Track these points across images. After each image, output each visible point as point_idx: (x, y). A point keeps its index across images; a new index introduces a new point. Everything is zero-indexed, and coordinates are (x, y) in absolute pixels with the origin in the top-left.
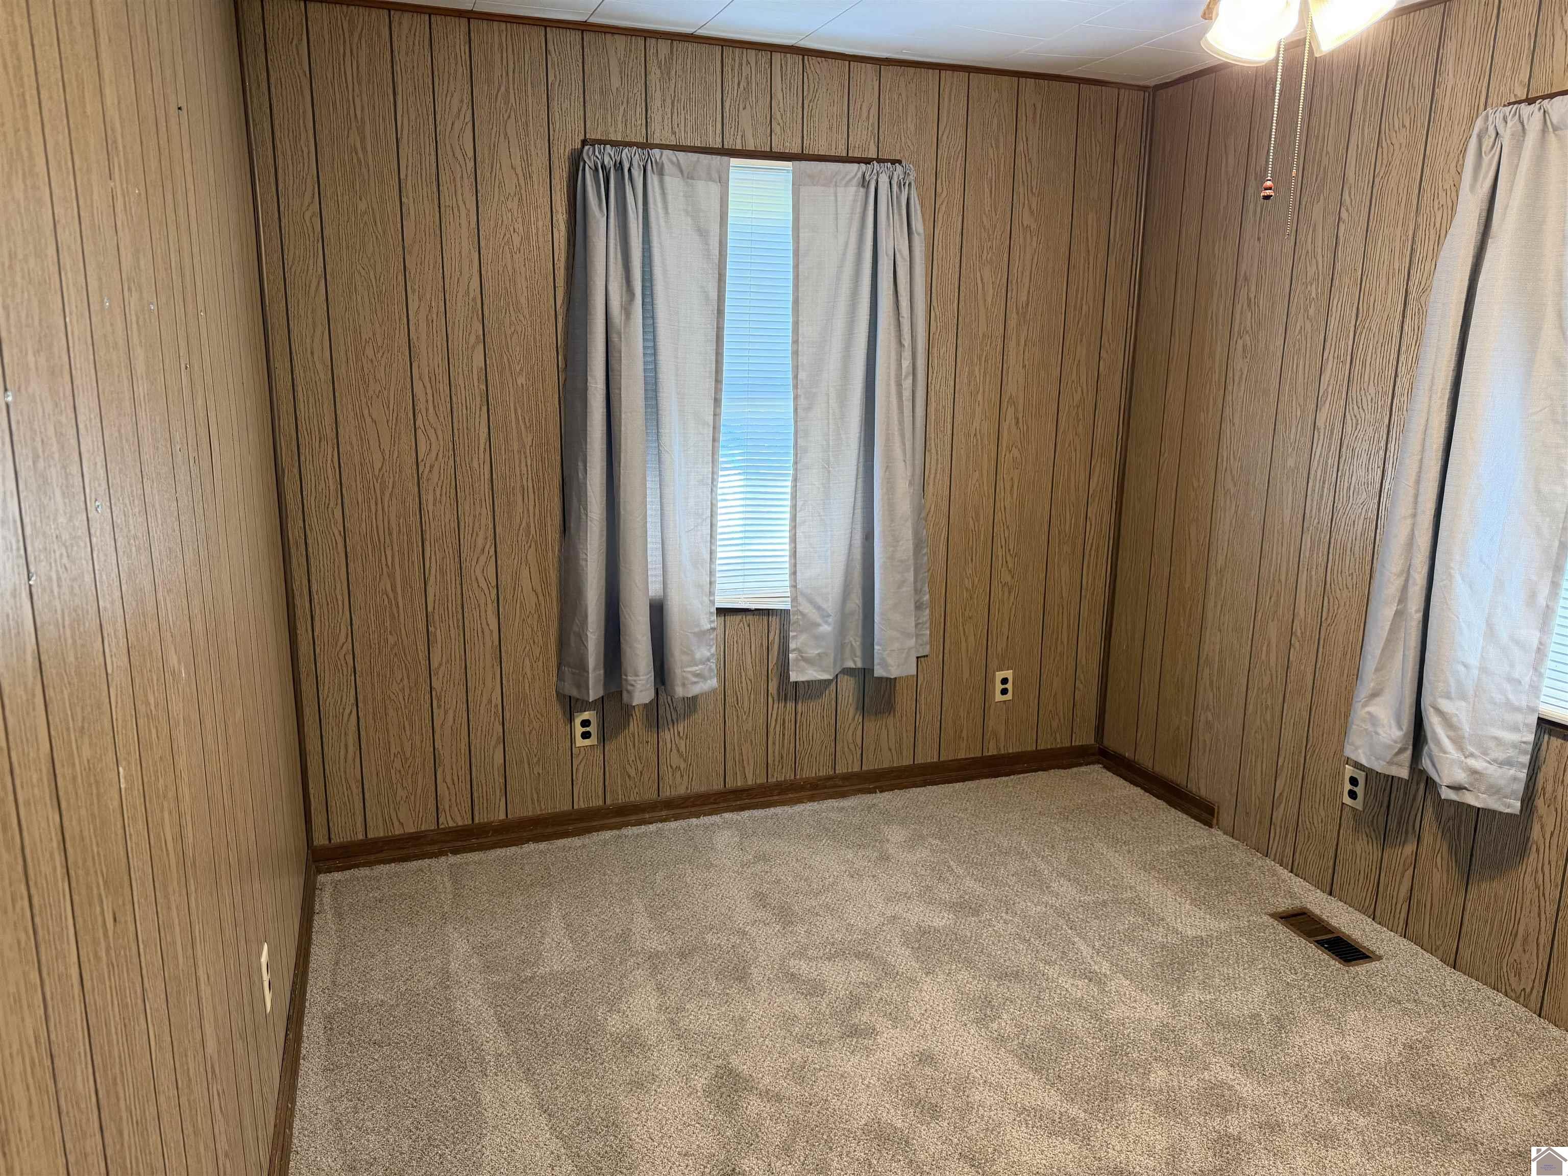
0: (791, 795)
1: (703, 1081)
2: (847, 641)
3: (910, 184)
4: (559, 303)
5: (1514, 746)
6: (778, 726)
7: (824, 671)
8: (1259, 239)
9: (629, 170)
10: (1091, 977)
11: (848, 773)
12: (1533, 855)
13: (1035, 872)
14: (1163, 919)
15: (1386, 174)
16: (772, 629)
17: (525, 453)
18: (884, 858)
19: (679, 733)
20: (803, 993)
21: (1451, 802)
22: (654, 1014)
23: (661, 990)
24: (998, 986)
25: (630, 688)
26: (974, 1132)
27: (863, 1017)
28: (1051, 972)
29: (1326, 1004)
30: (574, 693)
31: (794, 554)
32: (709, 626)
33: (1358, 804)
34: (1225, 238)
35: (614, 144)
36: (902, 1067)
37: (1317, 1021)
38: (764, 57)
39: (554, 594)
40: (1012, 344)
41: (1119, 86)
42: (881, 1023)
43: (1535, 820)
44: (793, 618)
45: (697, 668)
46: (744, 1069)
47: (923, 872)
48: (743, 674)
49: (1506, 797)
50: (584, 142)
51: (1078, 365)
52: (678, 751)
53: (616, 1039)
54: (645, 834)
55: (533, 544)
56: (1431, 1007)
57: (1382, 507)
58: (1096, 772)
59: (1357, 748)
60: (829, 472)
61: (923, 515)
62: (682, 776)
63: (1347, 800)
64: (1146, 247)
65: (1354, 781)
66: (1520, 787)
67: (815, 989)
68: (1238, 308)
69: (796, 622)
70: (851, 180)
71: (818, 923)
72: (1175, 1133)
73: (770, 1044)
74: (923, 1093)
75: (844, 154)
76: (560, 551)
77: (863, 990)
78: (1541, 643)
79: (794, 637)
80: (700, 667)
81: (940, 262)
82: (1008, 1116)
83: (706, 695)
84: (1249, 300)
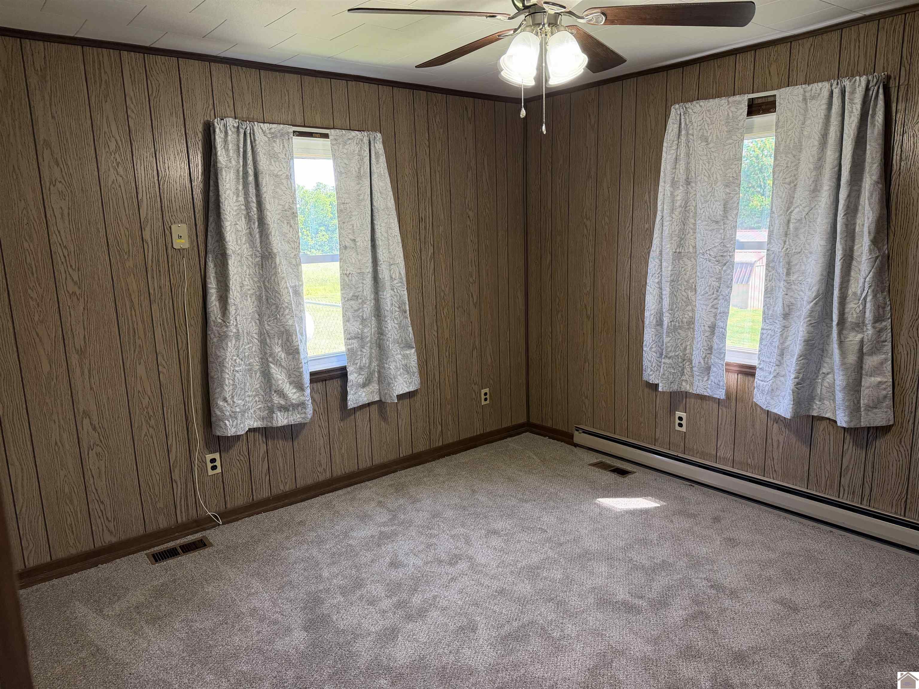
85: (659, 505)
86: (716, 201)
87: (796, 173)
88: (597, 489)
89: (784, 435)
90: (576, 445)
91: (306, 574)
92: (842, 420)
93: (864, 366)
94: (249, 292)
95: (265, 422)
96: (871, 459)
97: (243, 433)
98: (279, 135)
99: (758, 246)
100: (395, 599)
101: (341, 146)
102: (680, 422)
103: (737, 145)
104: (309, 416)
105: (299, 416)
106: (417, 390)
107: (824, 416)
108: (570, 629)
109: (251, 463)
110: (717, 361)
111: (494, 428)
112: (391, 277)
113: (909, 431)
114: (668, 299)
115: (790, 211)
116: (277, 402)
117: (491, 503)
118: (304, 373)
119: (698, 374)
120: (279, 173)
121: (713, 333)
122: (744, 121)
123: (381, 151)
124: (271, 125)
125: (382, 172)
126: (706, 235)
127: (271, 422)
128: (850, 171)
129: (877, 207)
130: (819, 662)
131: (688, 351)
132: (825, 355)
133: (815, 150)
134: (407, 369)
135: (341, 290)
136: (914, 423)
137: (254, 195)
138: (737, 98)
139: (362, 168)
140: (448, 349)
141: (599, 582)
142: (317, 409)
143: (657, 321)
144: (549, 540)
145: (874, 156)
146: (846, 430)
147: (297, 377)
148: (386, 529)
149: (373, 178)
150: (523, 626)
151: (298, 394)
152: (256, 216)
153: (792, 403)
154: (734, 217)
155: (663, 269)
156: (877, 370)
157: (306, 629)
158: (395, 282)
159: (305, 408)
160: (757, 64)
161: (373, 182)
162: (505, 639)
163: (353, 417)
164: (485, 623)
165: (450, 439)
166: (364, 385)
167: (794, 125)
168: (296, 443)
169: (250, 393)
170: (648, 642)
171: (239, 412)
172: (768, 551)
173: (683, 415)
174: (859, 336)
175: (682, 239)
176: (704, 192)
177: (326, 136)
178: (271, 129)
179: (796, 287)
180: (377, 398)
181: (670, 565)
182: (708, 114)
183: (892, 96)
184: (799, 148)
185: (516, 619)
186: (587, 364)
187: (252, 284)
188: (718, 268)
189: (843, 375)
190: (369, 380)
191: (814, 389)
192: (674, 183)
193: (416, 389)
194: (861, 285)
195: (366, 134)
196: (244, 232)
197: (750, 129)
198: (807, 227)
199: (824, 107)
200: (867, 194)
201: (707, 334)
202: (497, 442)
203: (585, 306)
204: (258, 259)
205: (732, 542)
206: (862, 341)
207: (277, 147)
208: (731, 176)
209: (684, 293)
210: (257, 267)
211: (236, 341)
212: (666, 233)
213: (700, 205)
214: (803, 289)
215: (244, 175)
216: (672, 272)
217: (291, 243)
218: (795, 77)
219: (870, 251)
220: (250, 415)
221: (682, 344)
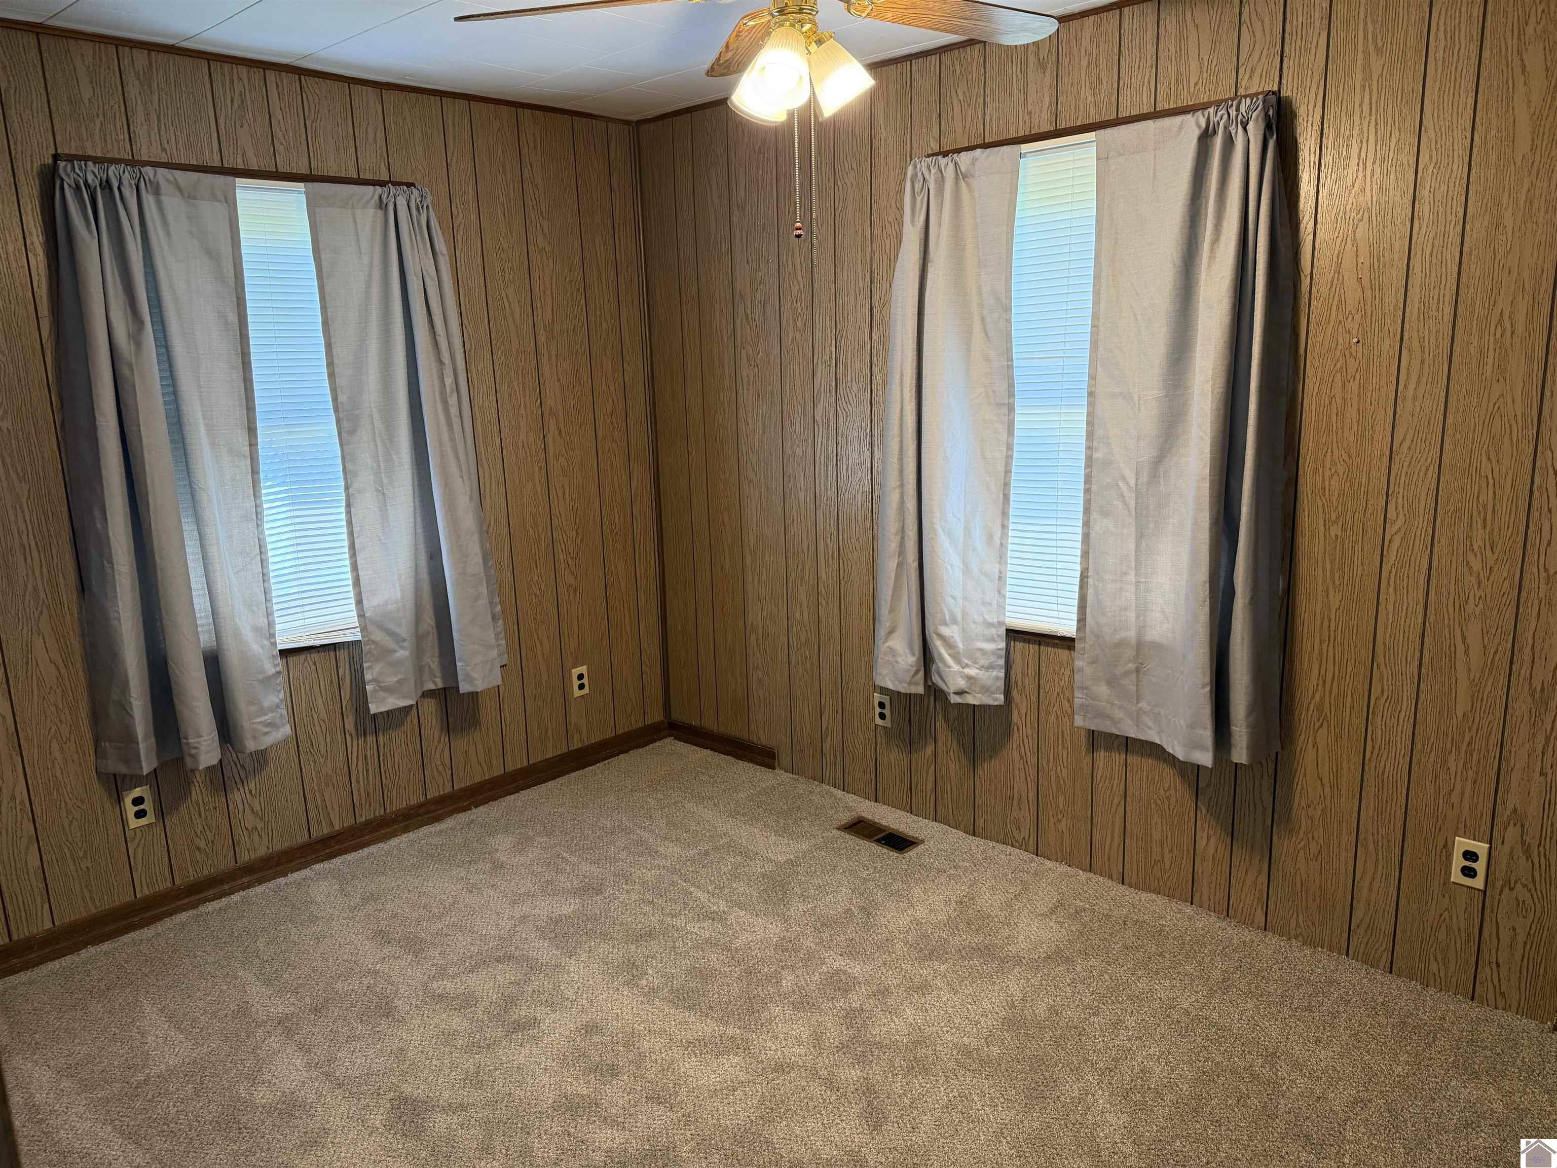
0: (383, 832)
1: (380, 1117)
2: (423, 664)
3: (427, 207)
4: (45, 333)
5: (994, 653)
6: (360, 764)
7: (404, 697)
8: (748, 262)
9: (119, 188)
10: (714, 917)
11: (440, 796)
12: (1016, 735)
13: (641, 842)
14: (757, 854)
15: (843, 208)
16: (341, 664)
17: (21, 508)
18: (497, 867)
19: (250, 791)
20: (456, 1009)
21: (960, 705)
22: (304, 1073)
23: (304, 1049)
24: (637, 948)
25: (193, 751)
26: (653, 1076)
27: (522, 1012)
28: (679, 922)
29: (894, 887)
30: (123, 769)
31: (357, 582)
32: (273, 671)
33: (887, 723)
34: (719, 262)
35: (96, 160)
36: (572, 1043)
37: (893, 902)
38: (257, 74)
39: (79, 664)
40: (545, 360)
41: (607, 119)
42: (540, 1012)
43: (1014, 707)
44: (365, 648)
45: (267, 717)
46: (419, 1093)
47: (540, 870)
48: (315, 716)
49: (993, 693)
50: (56, 157)
51: (606, 376)
52: (252, 810)
53: (269, 1109)
54: (228, 906)
55: (45, 610)
56: (966, 869)
57: (874, 482)
58: (670, 745)
59: (884, 677)
60: (384, 494)
61: (484, 529)
62: (260, 836)
63: (879, 721)
64: (648, 269)
65: (882, 705)
66: (1001, 684)
67: (467, 1002)
68: (738, 322)
69: (370, 652)
70: (367, 203)
71: (450, 943)
72: (813, 1021)
73: (438, 1063)
74: (598, 1059)
75: (356, 176)
76: (80, 613)
77: (512, 989)
78: (1000, 572)
79: (369, 667)
80: (270, 715)
81: (465, 281)
82: (677, 1053)
83: (276, 745)
84: (747, 315)
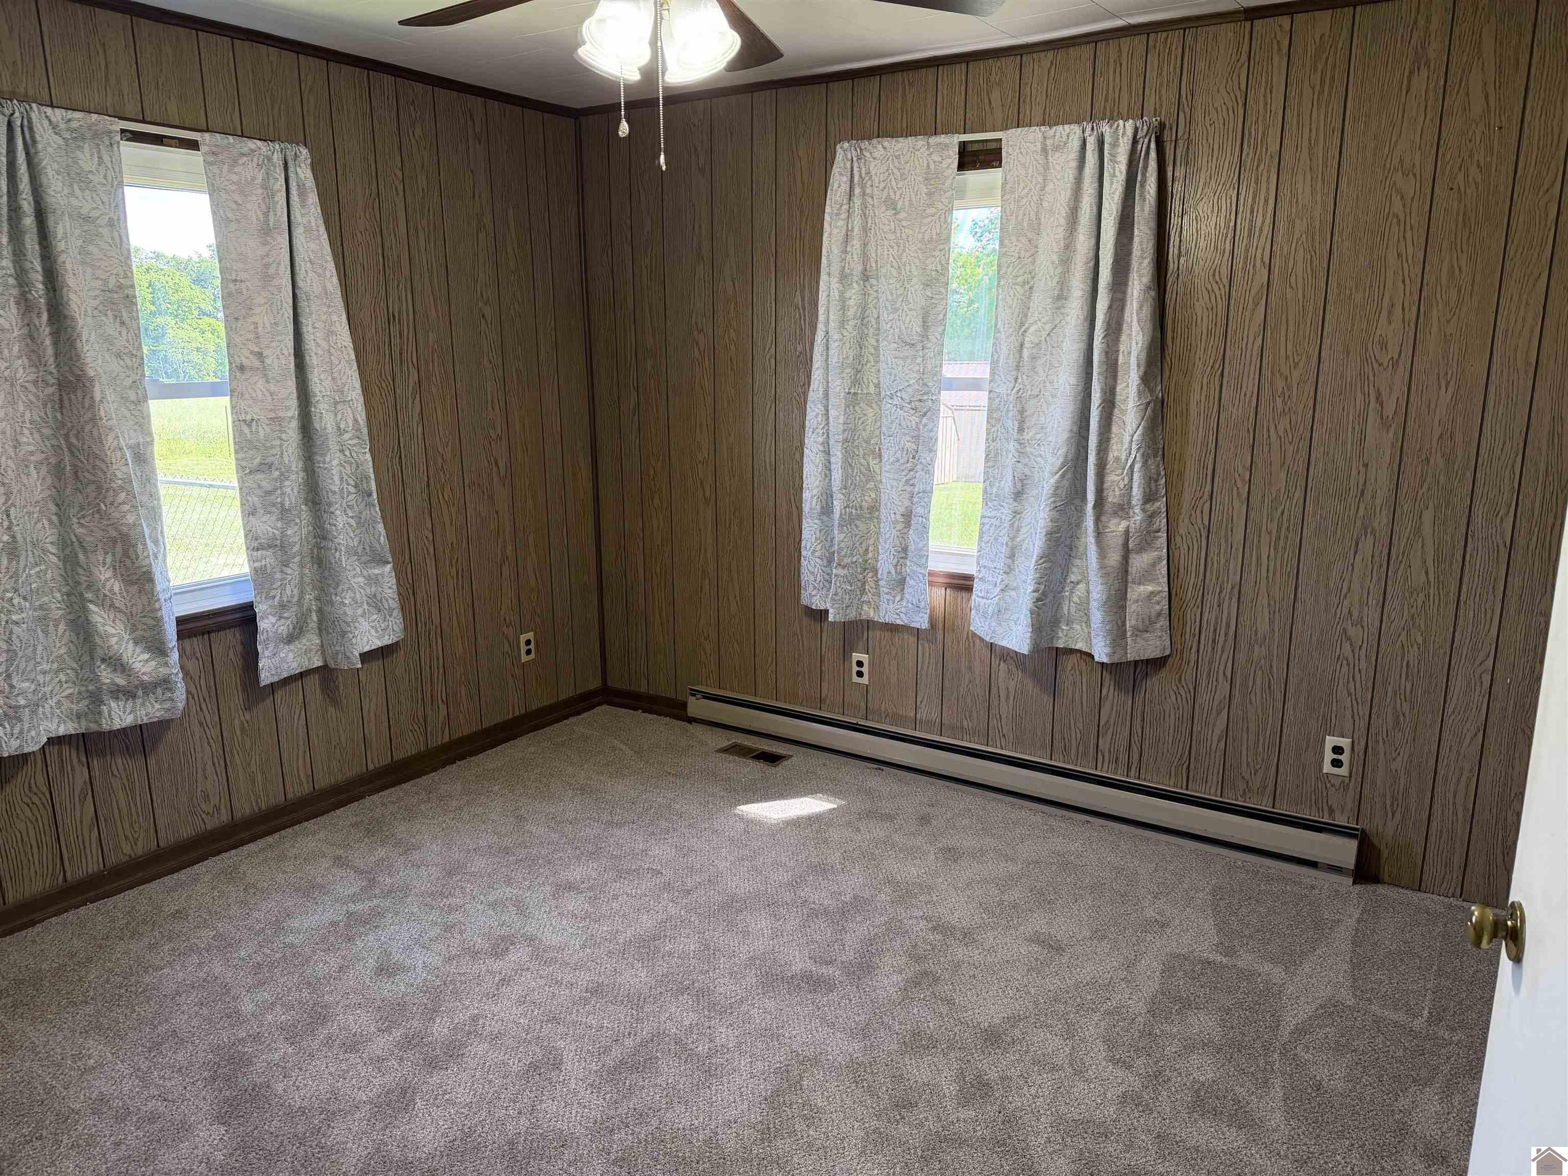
85: (835, 806)
86: (910, 310)
87: (1032, 268)
88: (735, 790)
89: (1016, 679)
90: (691, 720)
91: (205, 1011)
92: (1101, 652)
93: (1130, 569)
94: (32, 458)
95: (84, 723)
96: (1140, 708)
97: (36, 748)
98: (88, 135)
99: (974, 385)
100: (398, 1034)
101: (226, 167)
102: (858, 669)
103: (943, 216)
104: (181, 706)
105: (157, 706)
106: (397, 643)
107: (1073, 647)
108: (725, 1035)
109: (57, 807)
110: (915, 568)
111: (545, 703)
112: (339, 428)
113: (1192, 664)
114: (840, 471)
115: (1023, 329)
116: (108, 681)
117: (555, 836)
118: (166, 619)
119: (886, 590)
120: (94, 214)
121: (908, 524)
122: (954, 178)
123: (310, 183)
124: (70, 112)
125: (313, 224)
126: (894, 366)
127: (96, 722)
128: (1112, 269)
129: (1148, 326)
130: (1102, 1024)
131: (870, 555)
132: (1074, 555)
133: (1061, 232)
134: (376, 603)
135: (236, 452)
136: (1198, 651)
137: (38, 254)
138: (942, 139)
139: (271, 213)
140: (454, 562)
141: (760, 945)
142: (194, 690)
143: (822, 507)
144: (668, 886)
145: (1145, 246)
146: (1105, 666)
147: (152, 628)
148: (359, 907)
149: (294, 234)
150: (644, 1044)
151: (154, 663)
152: (42, 300)
153: (1030, 630)
154: (938, 337)
155: (831, 419)
156: (1147, 576)
157: (221, 1119)
158: (346, 436)
159: (170, 690)
160: (970, 85)
161: (294, 241)
162: (614, 1072)
163: (269, 701)
164: (576, 1050)
165: (465, 729)
166: (290, 639)
167: (1030, 190)
168: (152, 762)
169: (45, 666)
170: (852, 1035)
171: (25, 707)
172: (1007, 861)
173: (864, 657)
174: (1124, 525)
175: (858, 371)
176: (892, 294)
177: (193, 145)
178: (69, 120)
179: (1033, 450)
180: (317, 663)
181: (866, 902)
182: (897, 164)
183: (1167, 156)
184: (1037, 228)
185: (629, 1034)
186: (707, 580)
187: (40, 441)
188: (914, 419)
189: (1102, 584)
190: (301, 628)
191: (1059, 606)
192: (844, 277)
193: (395, 640)
194: (1126, 446)
195: (277, 147)
196: (16, 333)
197: (961, 193)
198: (1048, 356)
199: (1074, 164)
200: (1135, 305)
201: (900, 526)
202: (552, 728)
203: (701, 483)
204: (50, 390)
205: (951, 854)
206: (1127, 532)
207: (86, 159)
208: (934, 268)
209: (862, 461)
210: (49, 406)
211: (10, 561)
212: (834, 361)
213: (884, 316)
214: (1043, 453)
215: (13, 214)
216: (845, 427)
217: (124, 357)
218: (1028, 112)
219: (1140, 393)
220: (48, 709)
221: (861, 543)
